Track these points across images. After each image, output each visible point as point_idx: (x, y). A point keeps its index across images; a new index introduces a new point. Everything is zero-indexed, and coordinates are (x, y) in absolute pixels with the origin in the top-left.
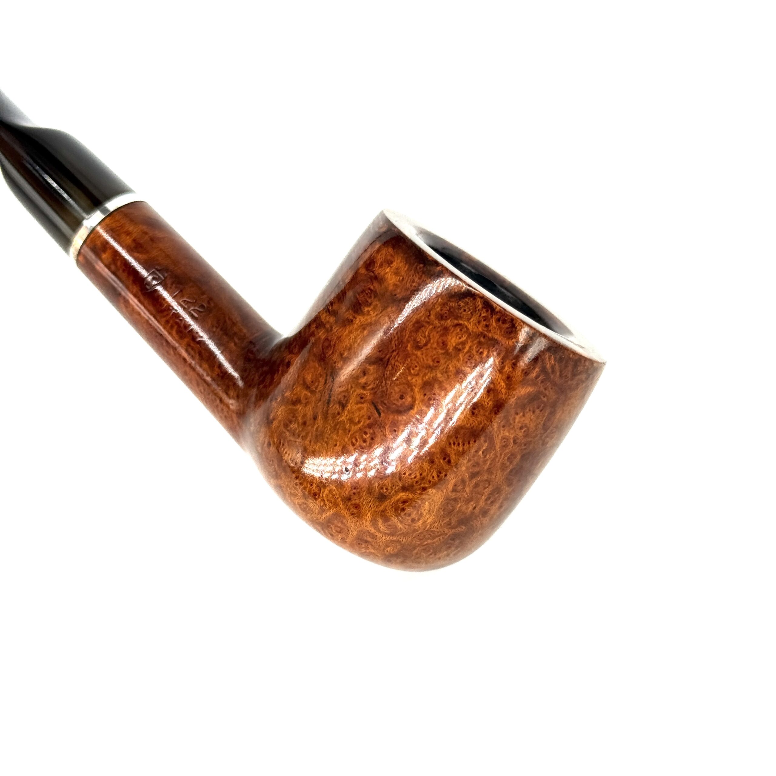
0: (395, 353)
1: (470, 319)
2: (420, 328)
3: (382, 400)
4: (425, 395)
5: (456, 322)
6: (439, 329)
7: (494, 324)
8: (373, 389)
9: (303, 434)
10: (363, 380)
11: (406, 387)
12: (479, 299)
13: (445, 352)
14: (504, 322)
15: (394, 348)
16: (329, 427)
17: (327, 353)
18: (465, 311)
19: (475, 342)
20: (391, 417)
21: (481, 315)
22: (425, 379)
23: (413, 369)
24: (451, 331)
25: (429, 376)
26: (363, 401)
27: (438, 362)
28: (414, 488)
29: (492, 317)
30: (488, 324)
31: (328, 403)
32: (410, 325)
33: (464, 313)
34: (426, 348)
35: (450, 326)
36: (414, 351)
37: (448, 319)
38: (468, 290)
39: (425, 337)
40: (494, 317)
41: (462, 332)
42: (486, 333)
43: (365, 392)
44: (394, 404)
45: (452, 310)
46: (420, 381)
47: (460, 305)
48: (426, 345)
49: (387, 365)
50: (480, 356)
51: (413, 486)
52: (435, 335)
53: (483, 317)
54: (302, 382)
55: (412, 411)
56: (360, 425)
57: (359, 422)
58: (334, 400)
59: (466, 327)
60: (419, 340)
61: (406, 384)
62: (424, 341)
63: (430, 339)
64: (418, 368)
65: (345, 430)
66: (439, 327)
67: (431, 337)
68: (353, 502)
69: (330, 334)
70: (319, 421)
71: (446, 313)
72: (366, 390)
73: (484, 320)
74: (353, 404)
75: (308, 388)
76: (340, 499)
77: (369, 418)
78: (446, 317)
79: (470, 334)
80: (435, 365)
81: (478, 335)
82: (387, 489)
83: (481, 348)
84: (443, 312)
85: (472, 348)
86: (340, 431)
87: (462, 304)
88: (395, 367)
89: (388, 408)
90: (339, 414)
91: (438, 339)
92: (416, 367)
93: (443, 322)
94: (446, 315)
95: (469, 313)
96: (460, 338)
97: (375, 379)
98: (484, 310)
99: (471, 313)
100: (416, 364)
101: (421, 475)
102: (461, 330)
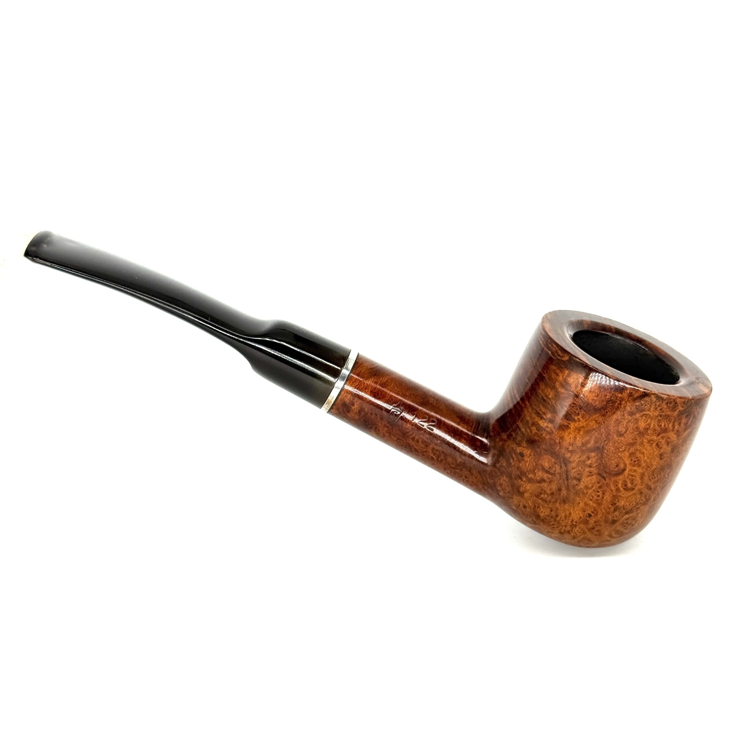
0: (606, 442)
1: (650, 409)
2: (619, 423)
3: (605, 470)
4: (631, 460)
5: (642, 414)
6: (632, 421)
7: (665, 407)
8: (597, 466)
9: (553, 500)
10: (589, 462)
11: (619, 459)
12: (653, 396)
13: (639, 433)
14: (671, 403)
15: (605, 439)
16: (572, 494)
17: (555, 448)
18: (646, 405)
19: (656, 421)
20: (613, 479)
21: (656, 404)
22: (630, 452)
23: (621, 448)
24: (640, 419)
25: (632, 450)
26: (592, 474)
27: (636, 439)
28: (633, 510)
29: (663, 403)
30: (661, 408)
31: (567, 480)
32: (612, 423)
33: (646, 407)
34: (626, 433)
35: (639, 417)
36: (619, 438)
37: (636, 414)
38: (645, 392)
39: (624, 427)
40: (664, 403)
41: (647, 418)
42: (661, 413)
43: (592, 469)
44: (613, 471)
45: (638, 407)
46: (627, 454)
47: (642, 403)
48: (626, 432)
49: (603, 450)
50: (660, 427)
51: (632, 509)
52: (630, 425)
53: (658, 405)
54: (541, 468)
55: (625, 471)
56: (594, 488)
57: (592, 487)
58: (571, 478)
59: (649, 414)
60: (620, 430)
61: (619, 458)
62: (624, 430)
63: (628, 429)
64: (624, 447)
65: (583, 493)
66: (632, 420)
67: (628, 426)
68: (596, 529)
69: (552, 436)
70: (564, 491)
71: (634, 410)
72: (592, 467)
73: (659, 407)
74: (585, 477)
75: (547, 472)
76: (587, 530)
77: (599, 483)
78: (635, 412)
79: (652, 417)
80: (634, 441)
81: (657, 417)
82: (616, 517)
83: (660, 423)
84: (632, 410)
85: (655, 425)
86: (581, 495)
87: (643, 402)
88: (609, 450)
89: (610, 474)
90: (577, 485)
91: (633, 427)
92: (623, 446)
93: (633, 416)
94: (634, 411)
95: (649, 405)
96: (646, 422)
97: (597, 460)
98: (657, 401)
99: (650, 405)
100: (622, 445)
101: (635, 502)
102: (646, 417)
